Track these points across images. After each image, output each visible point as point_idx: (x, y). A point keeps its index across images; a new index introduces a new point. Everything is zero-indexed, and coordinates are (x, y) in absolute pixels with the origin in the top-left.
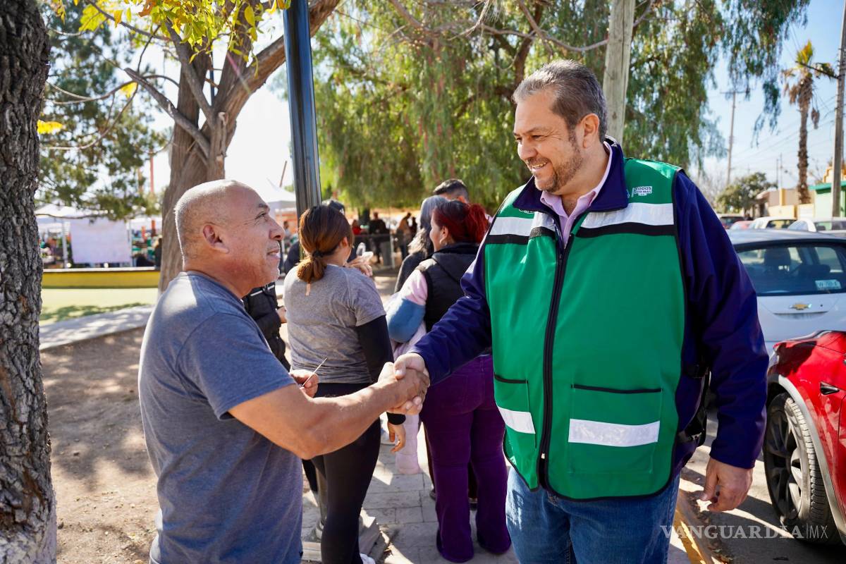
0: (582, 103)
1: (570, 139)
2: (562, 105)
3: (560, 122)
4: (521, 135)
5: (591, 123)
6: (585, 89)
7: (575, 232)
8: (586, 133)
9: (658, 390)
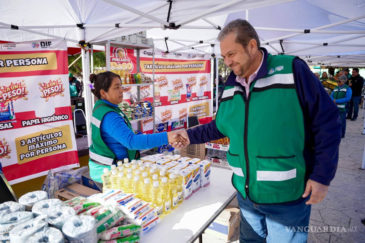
0: (247, 36)
1: (246, 52)
2: (239, 39)
3: (240, 47)
4: (225, 56)
5: (253, 44)
6: (247, 29)
7: (251, 90)
8: (252, 48)
9: (294, 156)
